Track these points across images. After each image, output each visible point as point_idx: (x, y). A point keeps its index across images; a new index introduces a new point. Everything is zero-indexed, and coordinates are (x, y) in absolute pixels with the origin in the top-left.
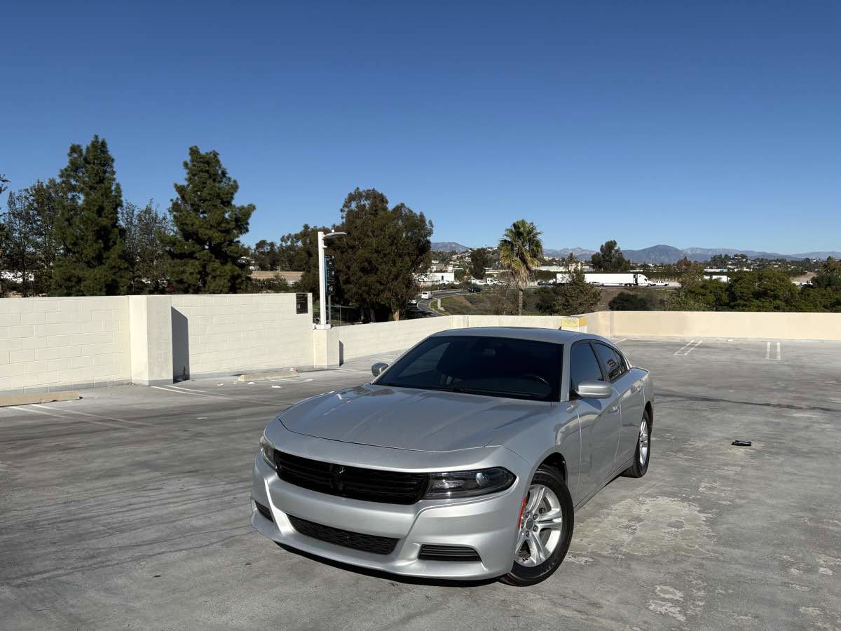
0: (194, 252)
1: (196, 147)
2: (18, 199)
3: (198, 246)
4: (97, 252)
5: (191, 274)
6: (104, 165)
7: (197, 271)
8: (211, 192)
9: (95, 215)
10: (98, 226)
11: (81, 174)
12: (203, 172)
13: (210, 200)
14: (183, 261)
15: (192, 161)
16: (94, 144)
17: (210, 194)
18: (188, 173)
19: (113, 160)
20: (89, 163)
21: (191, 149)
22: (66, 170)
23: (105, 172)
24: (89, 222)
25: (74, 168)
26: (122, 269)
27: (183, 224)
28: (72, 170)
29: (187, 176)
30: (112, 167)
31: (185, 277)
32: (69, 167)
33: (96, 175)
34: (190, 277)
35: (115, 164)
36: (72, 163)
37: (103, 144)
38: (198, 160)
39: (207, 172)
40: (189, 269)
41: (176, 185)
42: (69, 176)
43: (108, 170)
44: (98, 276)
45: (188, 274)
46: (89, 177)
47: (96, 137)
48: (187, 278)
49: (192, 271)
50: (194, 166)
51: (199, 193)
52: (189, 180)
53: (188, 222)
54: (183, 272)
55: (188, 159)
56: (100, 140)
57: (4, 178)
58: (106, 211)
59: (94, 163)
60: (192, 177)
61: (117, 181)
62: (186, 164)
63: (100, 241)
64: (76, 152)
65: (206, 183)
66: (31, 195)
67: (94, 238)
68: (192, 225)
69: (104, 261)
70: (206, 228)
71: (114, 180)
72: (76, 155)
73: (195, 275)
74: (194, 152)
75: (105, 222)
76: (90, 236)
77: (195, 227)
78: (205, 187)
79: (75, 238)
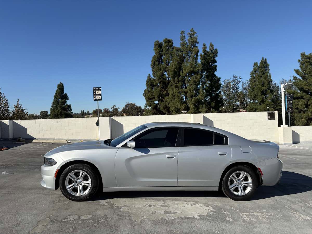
0: (303, 96)
1: (304, 52)
2: (245, 84)
3: (305, 93)
4: (262, 99)
5: (301, 105)
6: (266, 68)
7: (304, 104)
8: (309, 70)
9: (261, 86)
10: (261, 90)
11: (257, 73)
12: (307, 62)
13: (309, 74)
14: (298, 100)
15: (302, 59)
16: (262, 61)
17: (309, 71)
18: (300, 64)
19: (269, 65)
20: (260, 68)
21: (301, 54)
22: (252, 72)
23: (266, 70)
24: (259, 89)
25: (255, 70)
26: (271, 105)
27: (297, 85)
28: (254, 72)
29: (299, 65)
30: (269, 68)
31: (298, 107)
32: (253, 71)
33: (262, 72)
34: (301, 107)
35: (270, 67)
36: (254, 69)
37: (266, 60)
38: (305, 58)
39: (309, 62)
40: (300, 103)
41: (295, 70)
42: (253, 74)
43: (267, 69)
44: (262, 108)
45: (300, 105)
46: (260, 73)
47: (263, 58)
48: (300, 107)
49: (302, 104)
50: (303, 60)
51: (305, 71)
52: (301, 66)
53: (299, 84)
54: (298, 105)
55: (300, 58)
56: (264, 59)
57: (240, 78)
58: (265, 84)
59: (262, 68)
60: (302, 65)
61: (270, 73)
62: (299, 61)
63: (263, 95)
64: (255, 65)
65: (307, 67)
66: (249, 82)
67: (261, 95)
68: (301, 85)
69: (264, 102)
70: (308, 86)
71: (269, 72)
72: (255, 66)
73: (303, 106)
74: (303, 55)
75: (264, 88)
76: (259, 94)
77: (302, 86)
78: (307, 68)
79: (254, 95)
